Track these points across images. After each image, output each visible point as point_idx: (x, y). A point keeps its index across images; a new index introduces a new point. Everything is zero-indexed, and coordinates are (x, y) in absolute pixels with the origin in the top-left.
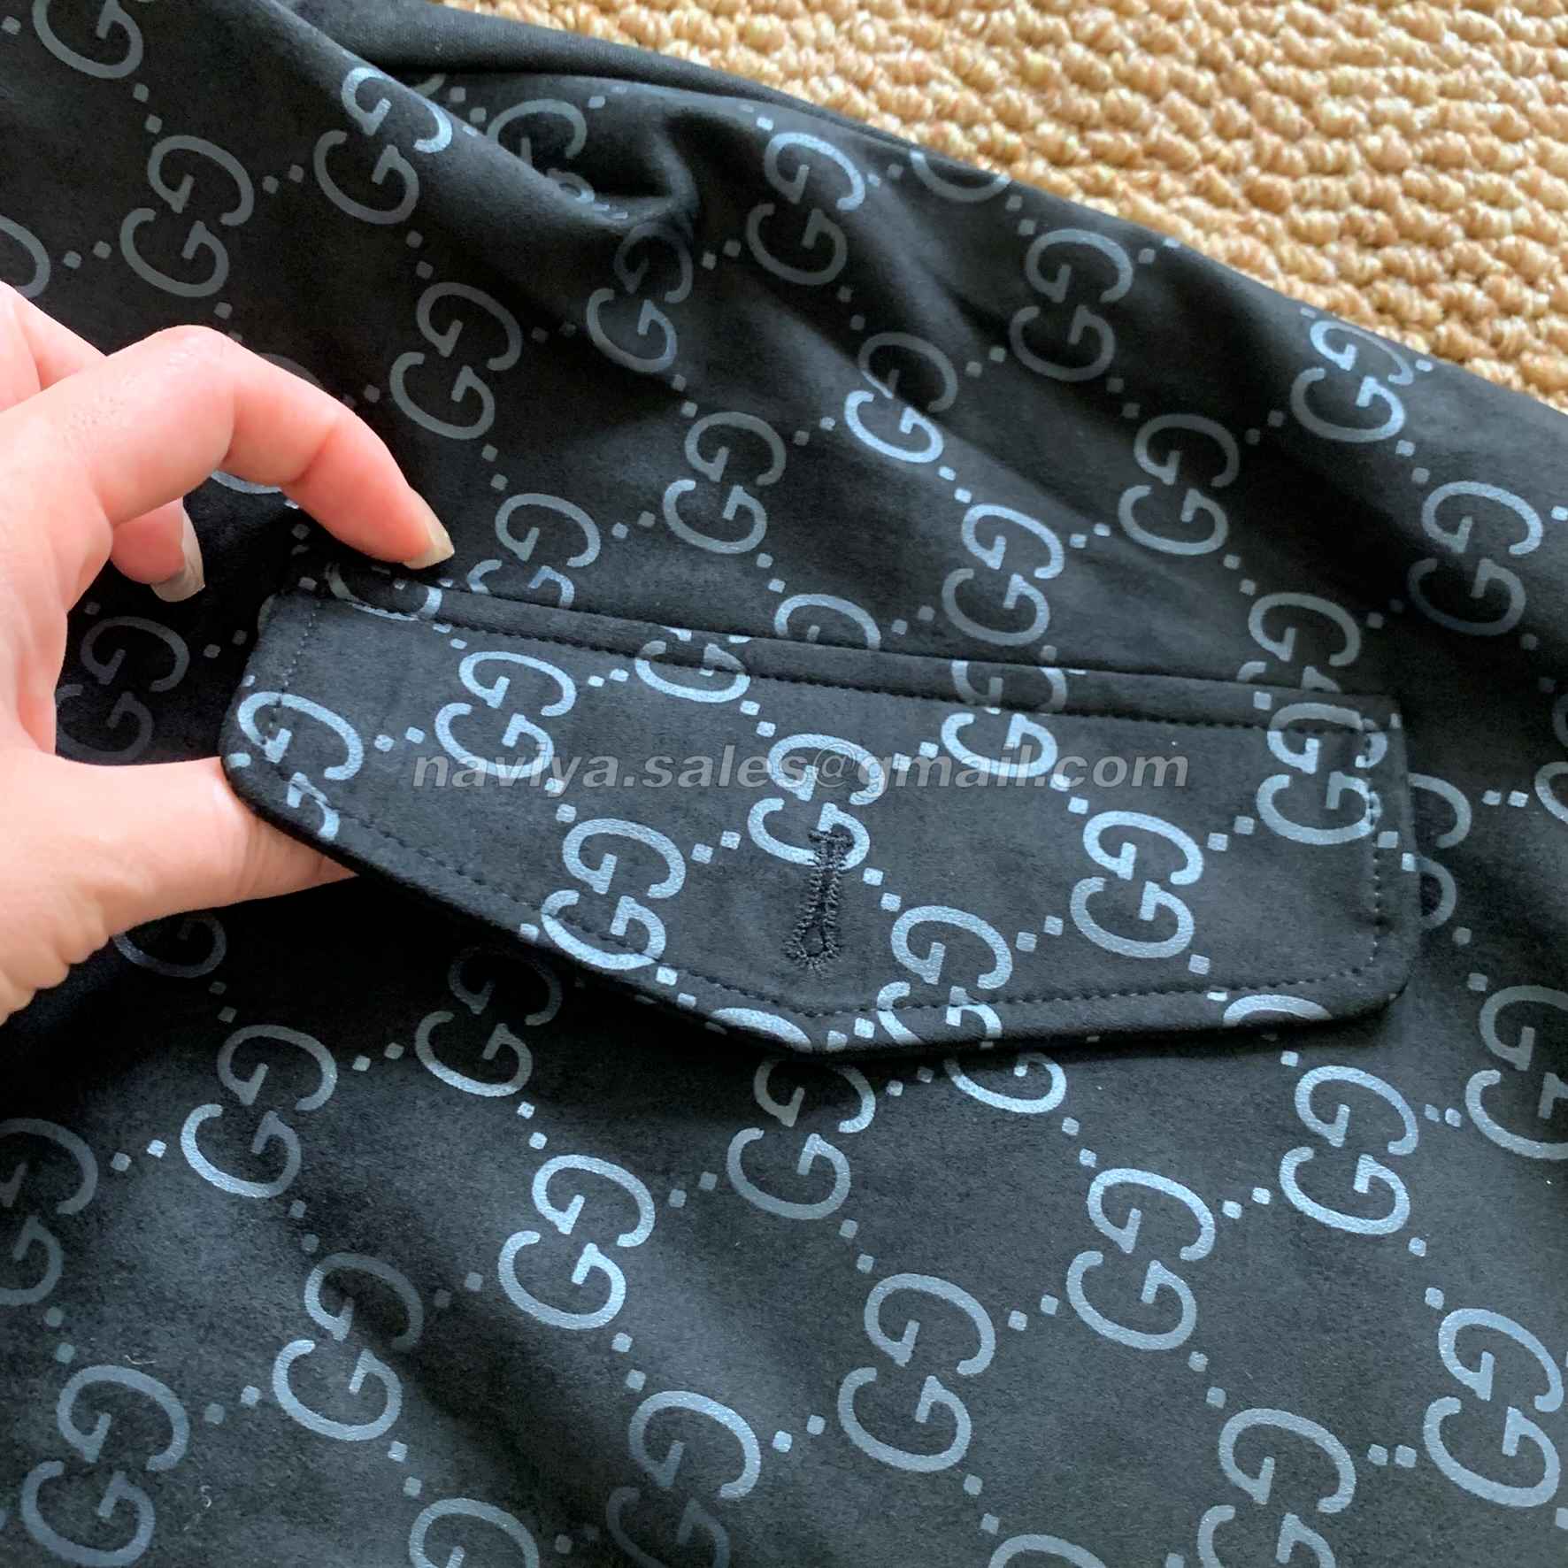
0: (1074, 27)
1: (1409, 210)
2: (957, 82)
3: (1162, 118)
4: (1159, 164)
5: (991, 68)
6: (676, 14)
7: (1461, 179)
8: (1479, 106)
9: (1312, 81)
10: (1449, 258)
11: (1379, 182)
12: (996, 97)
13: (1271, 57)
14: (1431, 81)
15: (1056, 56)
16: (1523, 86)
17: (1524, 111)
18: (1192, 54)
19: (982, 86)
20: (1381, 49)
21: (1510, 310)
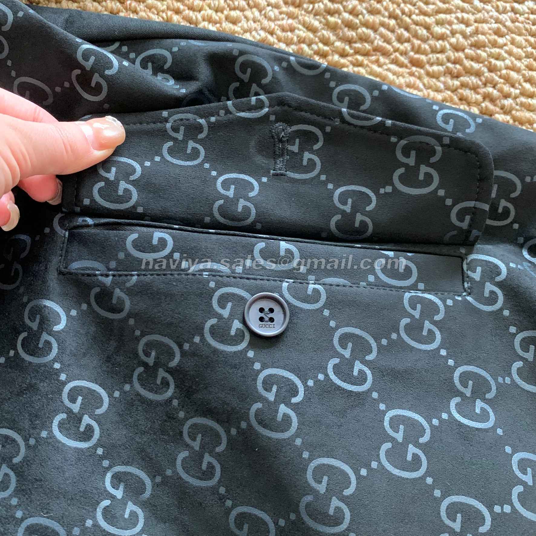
0: (344, 7)
1: (468, 63)
2: (305, 30)
3: (378, 37)
4: (378, 53)
5: (316, 24)
6: (202, 12)
7: (485, 51)
8: (489, 25)
9: (430, 20)
10: (483, 79)
11: (456, 54)
12: (319, 34)
13: (414, 13)
14: (472, 17)
15: (339, 18)
16: (503, 17)
17: (505, 26)
18: (387, 14)
19: (314, 30)
20: (453, 7)
21: (507, 96)
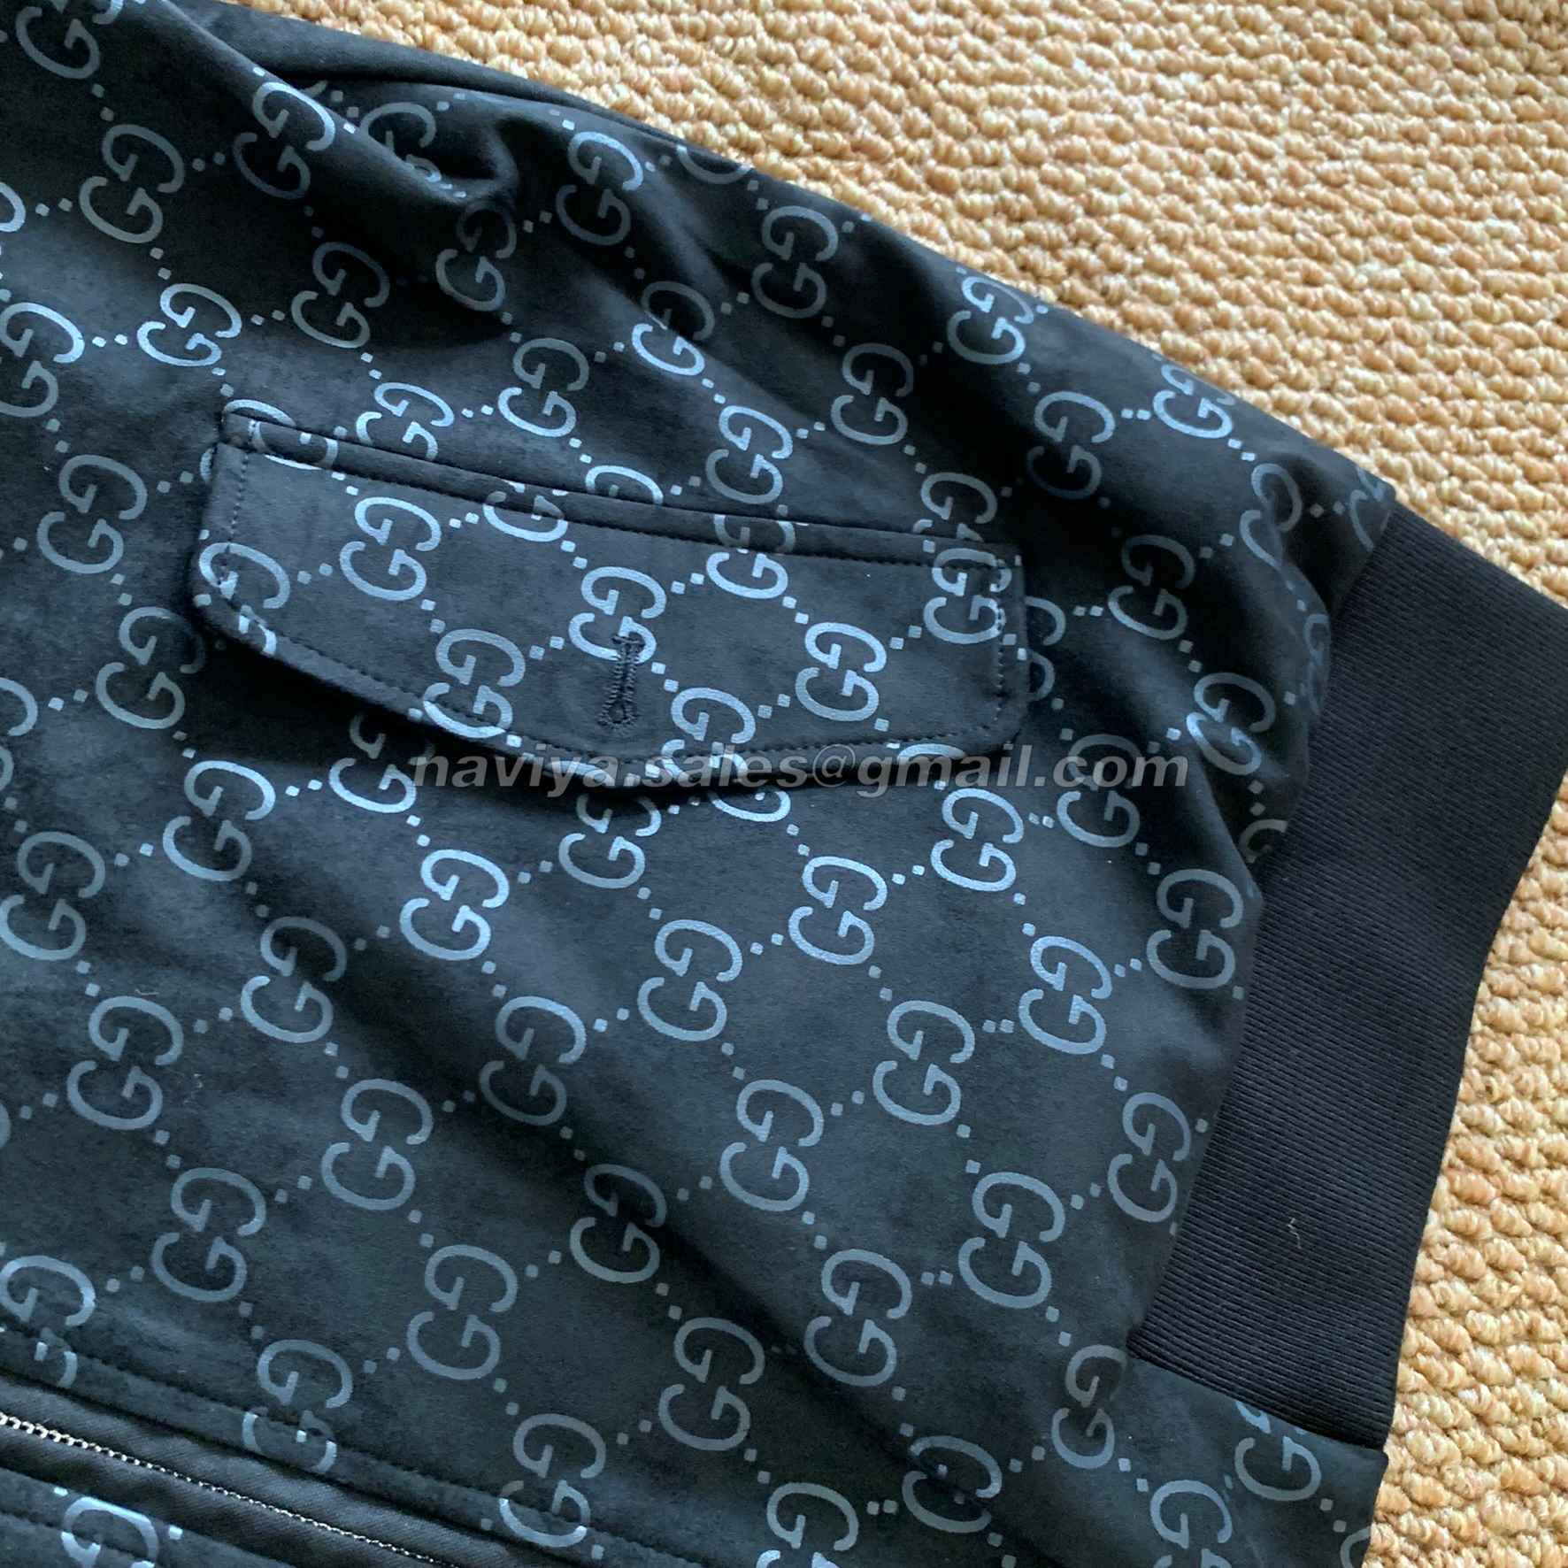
0: (799, 51)
1: (1045, 193)
2: (713, 91)
3: (865, 121)
4: (863, 157)
5: (738, 81)
6: (499, 34)
7: (1083, 171)
8: (1098, 117)
9: (976, 95)
10: (1073, 230)
11: (1023, 173)
12: (742, 103)
13: (946, 76)
14: (1063, 96)
15: (786, 73)
16: (1131, 102)
17: (1130, 120)
18: (887, 73)
19: (731, 95)
20: (1027, 72)
21: (1116, 269)
